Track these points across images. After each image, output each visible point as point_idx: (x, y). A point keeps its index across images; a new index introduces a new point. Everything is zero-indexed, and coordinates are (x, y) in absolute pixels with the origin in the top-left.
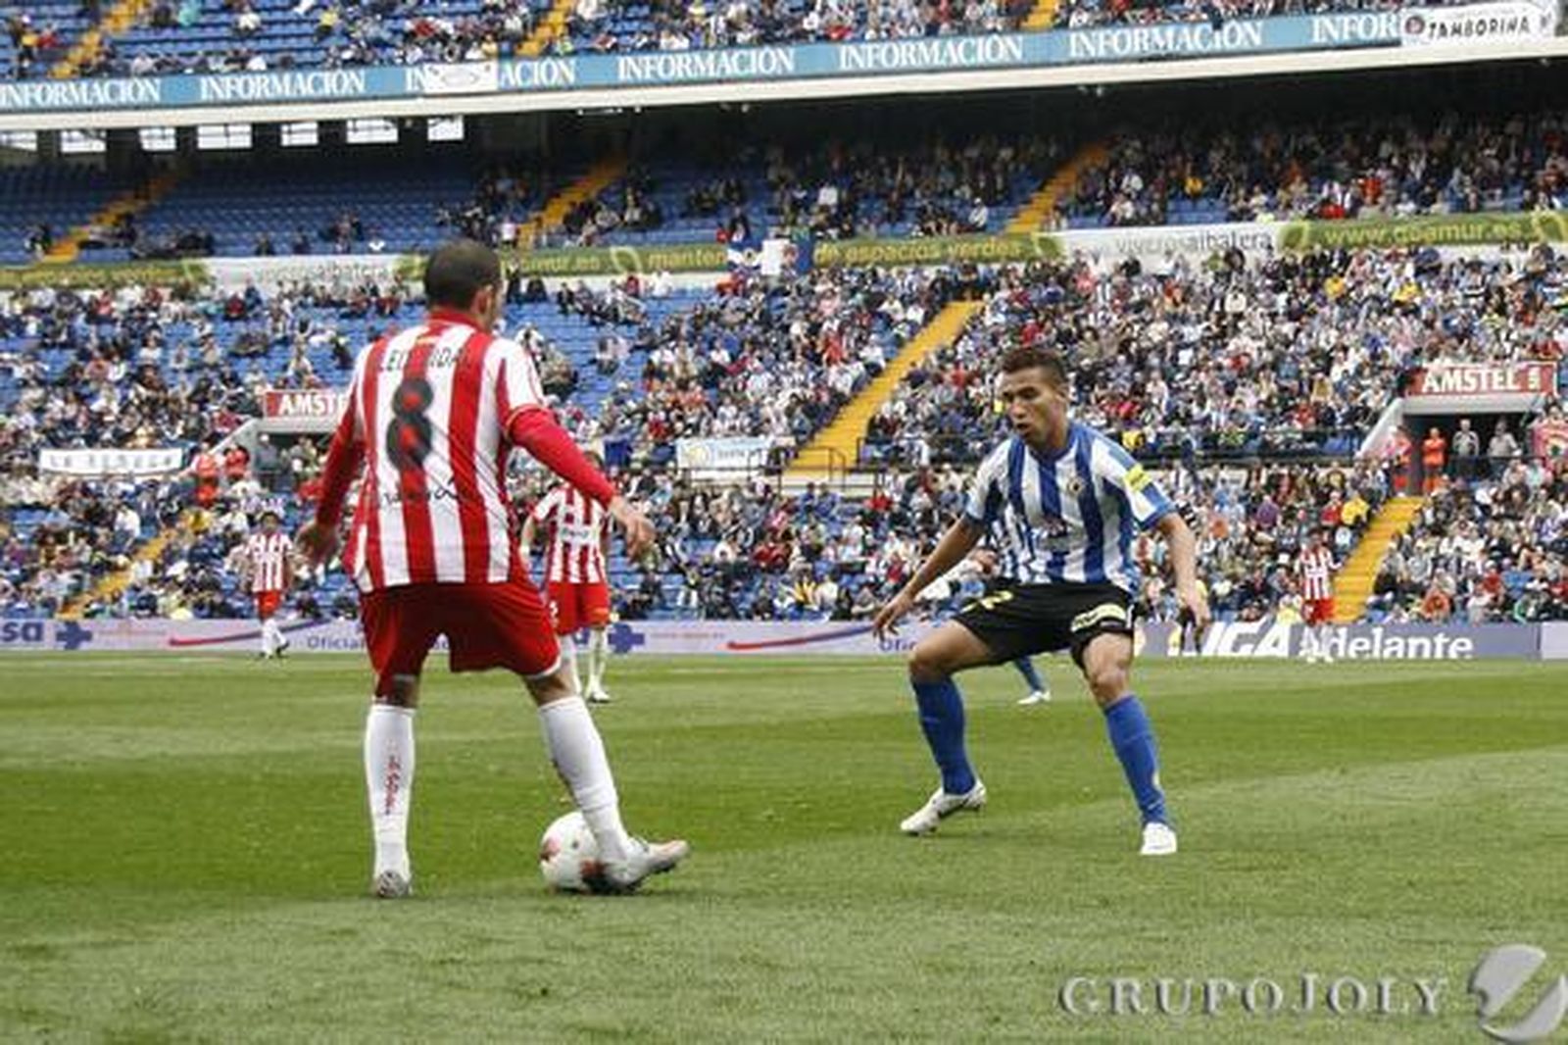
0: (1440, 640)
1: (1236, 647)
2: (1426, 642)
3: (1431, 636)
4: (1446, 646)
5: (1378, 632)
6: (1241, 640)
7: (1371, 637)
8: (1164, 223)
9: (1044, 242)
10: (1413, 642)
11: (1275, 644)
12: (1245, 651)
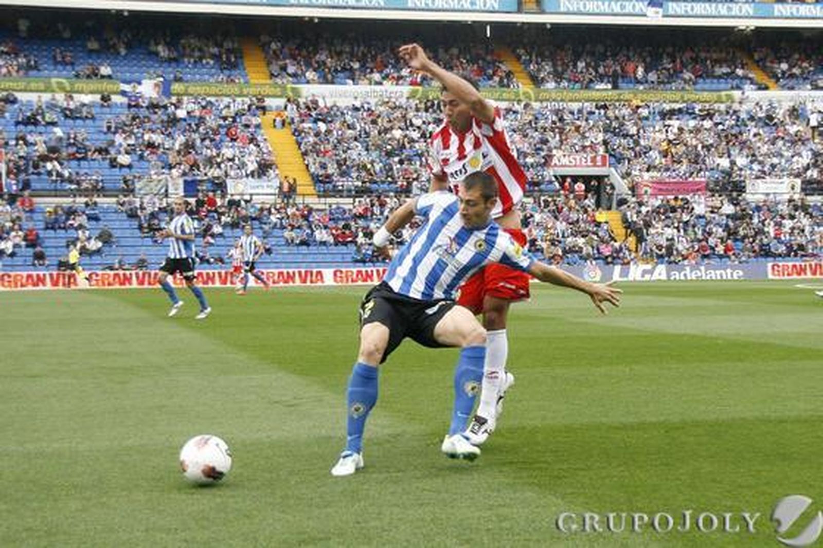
0: (729, 271)
1: (643, 276)
2: (723, 272)
3: (725, 269)
4: (732, 274)
5: (702, 268)
6: (645, 272)
7: (700, 271)
8: (333, 83)
9: (293, 89)
10: (718, 272)
11: (660, 274)
12: (647, 277)
